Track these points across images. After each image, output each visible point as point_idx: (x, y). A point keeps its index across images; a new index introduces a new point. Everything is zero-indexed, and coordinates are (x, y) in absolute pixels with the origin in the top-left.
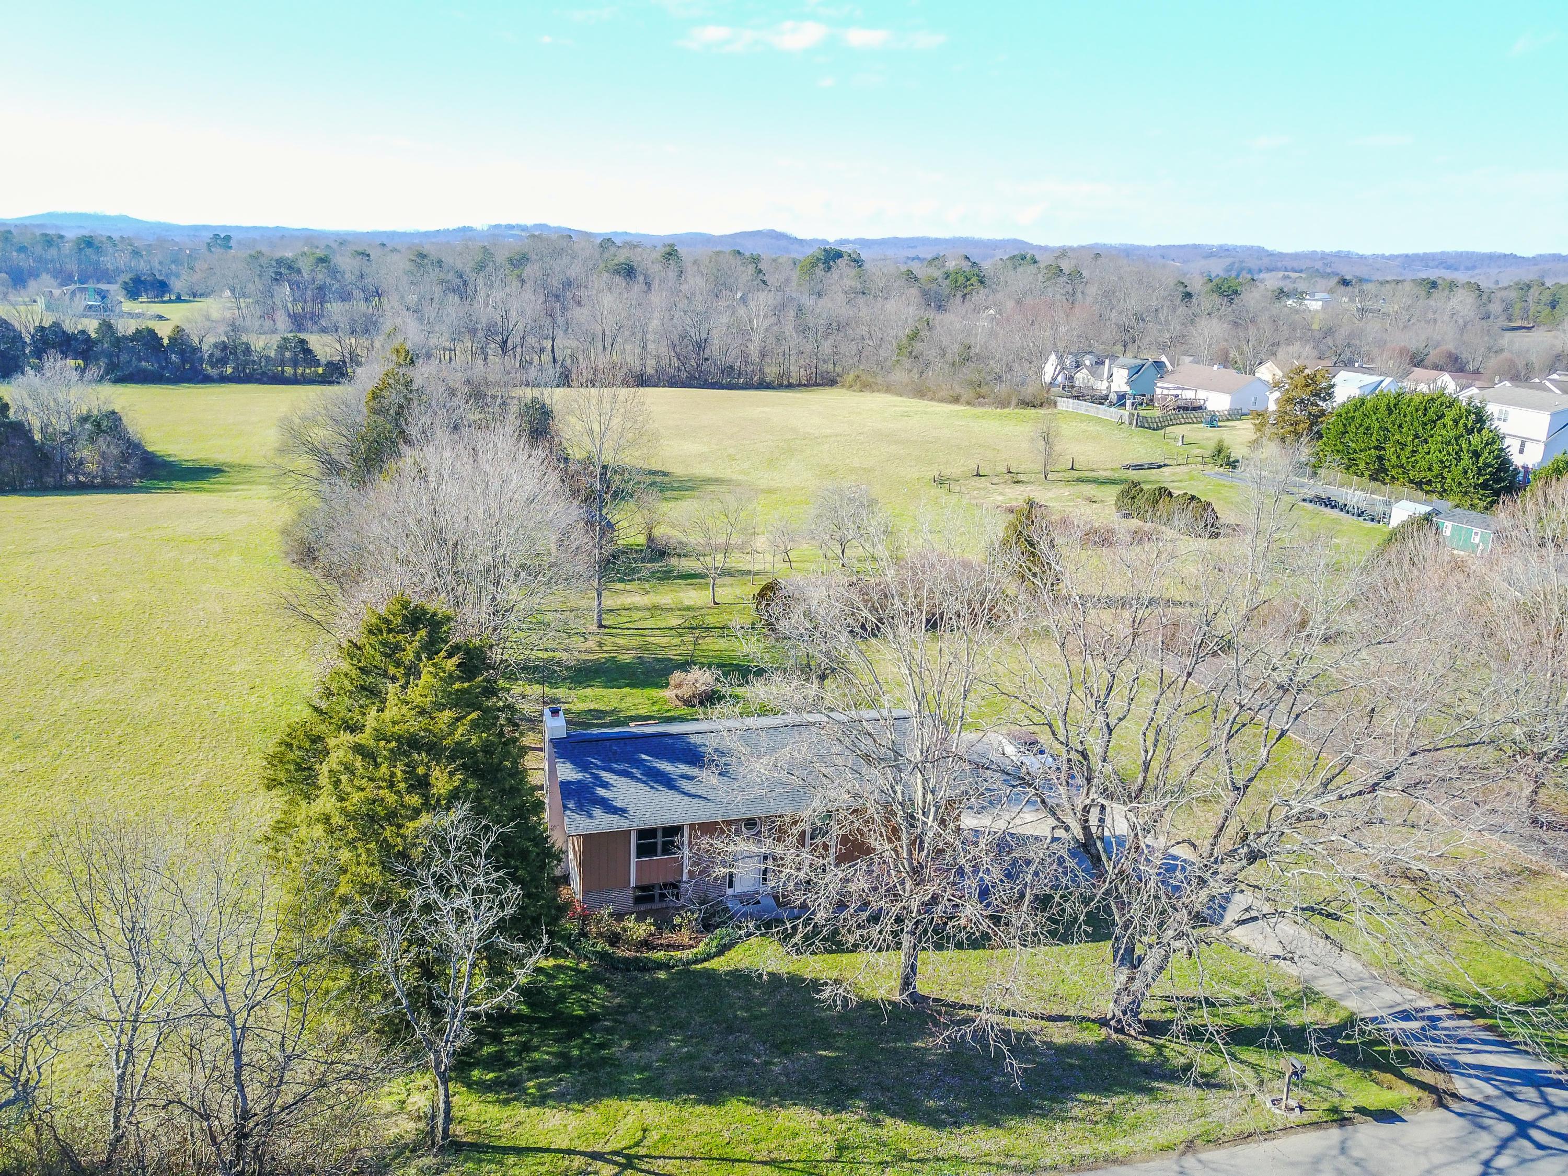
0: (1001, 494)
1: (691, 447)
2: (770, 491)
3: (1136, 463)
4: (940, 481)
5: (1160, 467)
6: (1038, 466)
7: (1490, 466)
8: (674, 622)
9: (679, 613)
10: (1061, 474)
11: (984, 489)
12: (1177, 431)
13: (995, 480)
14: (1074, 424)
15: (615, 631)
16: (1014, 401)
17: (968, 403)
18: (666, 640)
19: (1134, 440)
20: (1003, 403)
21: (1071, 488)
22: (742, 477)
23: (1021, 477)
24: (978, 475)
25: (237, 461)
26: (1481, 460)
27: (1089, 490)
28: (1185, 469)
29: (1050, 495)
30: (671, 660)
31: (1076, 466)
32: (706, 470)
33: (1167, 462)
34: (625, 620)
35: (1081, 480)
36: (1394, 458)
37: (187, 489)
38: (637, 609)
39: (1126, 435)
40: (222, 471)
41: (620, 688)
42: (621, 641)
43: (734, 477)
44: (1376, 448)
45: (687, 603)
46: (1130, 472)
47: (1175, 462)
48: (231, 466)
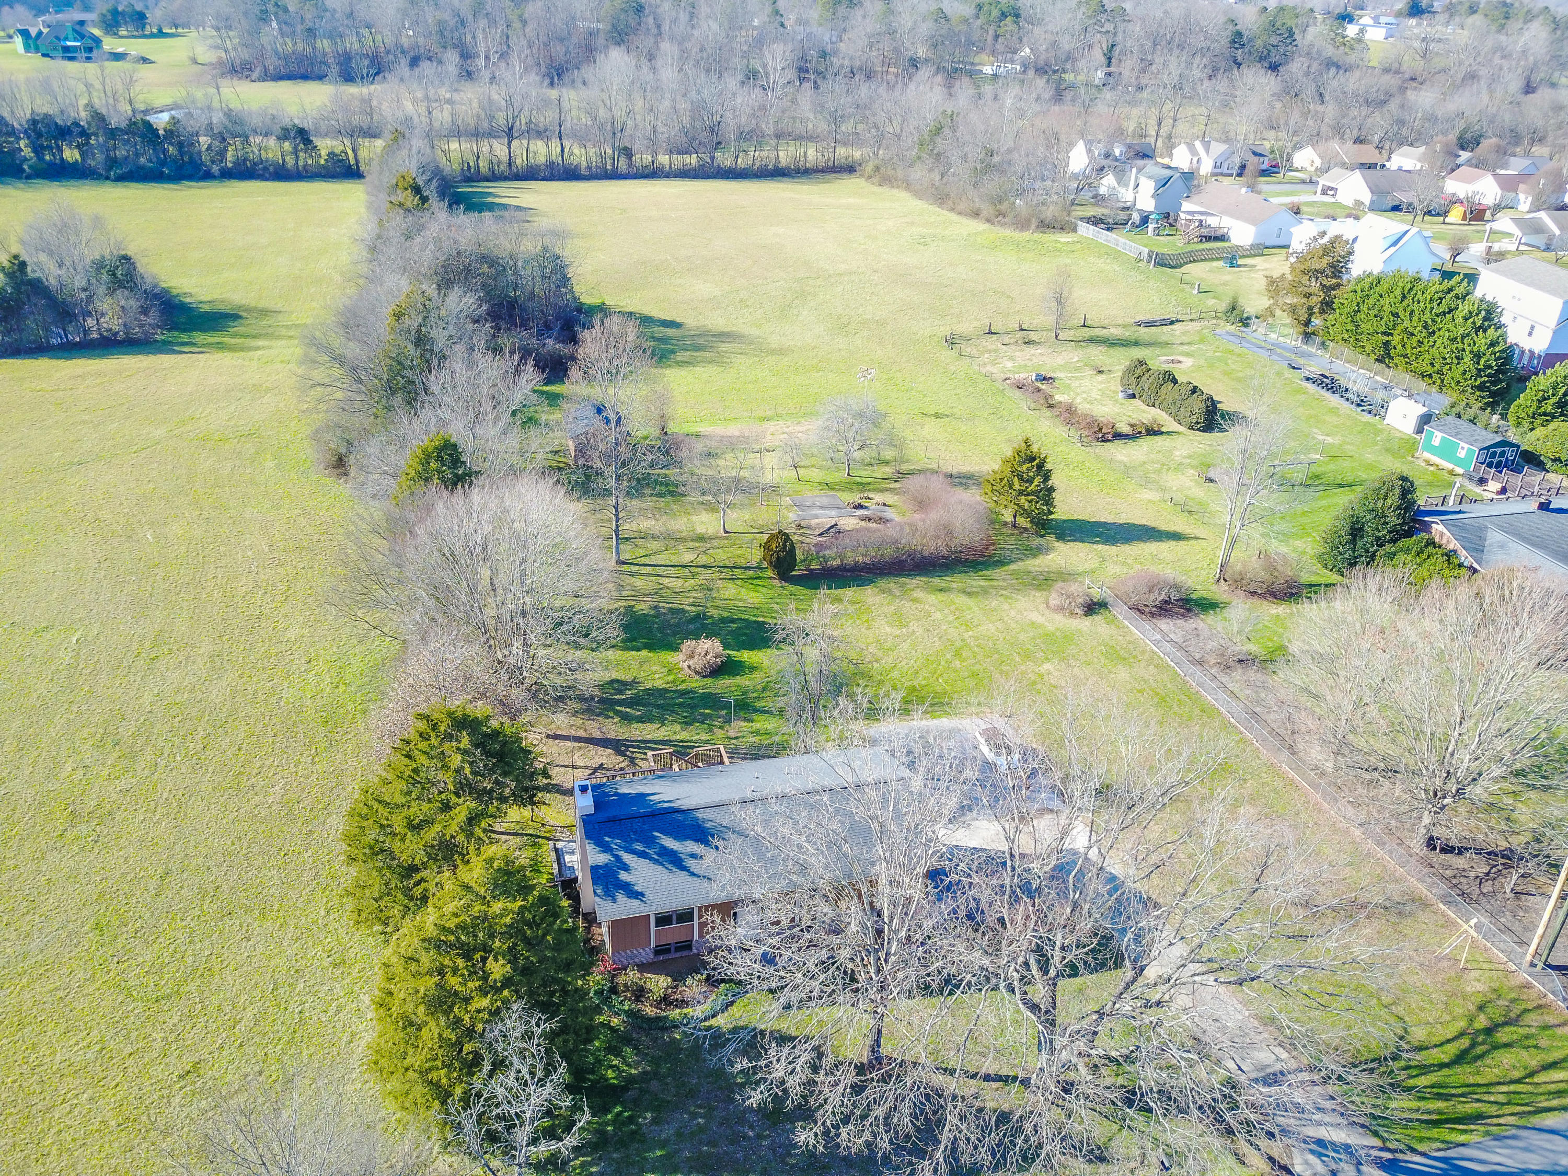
0: (1012, 359)
1: (703, 288)
2: (781, 352)
3: (1148, 318)
4: (952, 341)
5: (1172, 323)
6: (1050, 320)
7: (1490, 367)
8: (687, 558)
9: (691, 544)
10: (1072, 332)
11: (996, 351)
12: (1196, 270)
13: (1006, 339)
14: (1091, 259)
15: (634, 568)
16: (1034, 223)
17: (988, 221)
18: (679, 583)
19: (1151, 284)
20: (1022, 224)
21: (1079, 351)
22: (754, 332)
23: (1033, 336)
24: (990, 333)
25: (253, 304)
26: (1482, 361)
27: (1098, 354)
28: (1196, 326)
29: (1060, 360)
30: (683, 611)
31: (1088, 323)
32: (716, 321)
33: (1180, 317)
34: (642, 552)
35: (1092, 340)
36: (1399, 347)
37: (209, 345)
38: (654, 537)
39: (1142, 277)
40: (240, 317)
41: (638, 650)
42: (638, 583)
43: (745, 330)
44: (1384, 333)
45: (700, 530)
46: (1143, 330)
47: (1188, 317)
48: (249, 310)
